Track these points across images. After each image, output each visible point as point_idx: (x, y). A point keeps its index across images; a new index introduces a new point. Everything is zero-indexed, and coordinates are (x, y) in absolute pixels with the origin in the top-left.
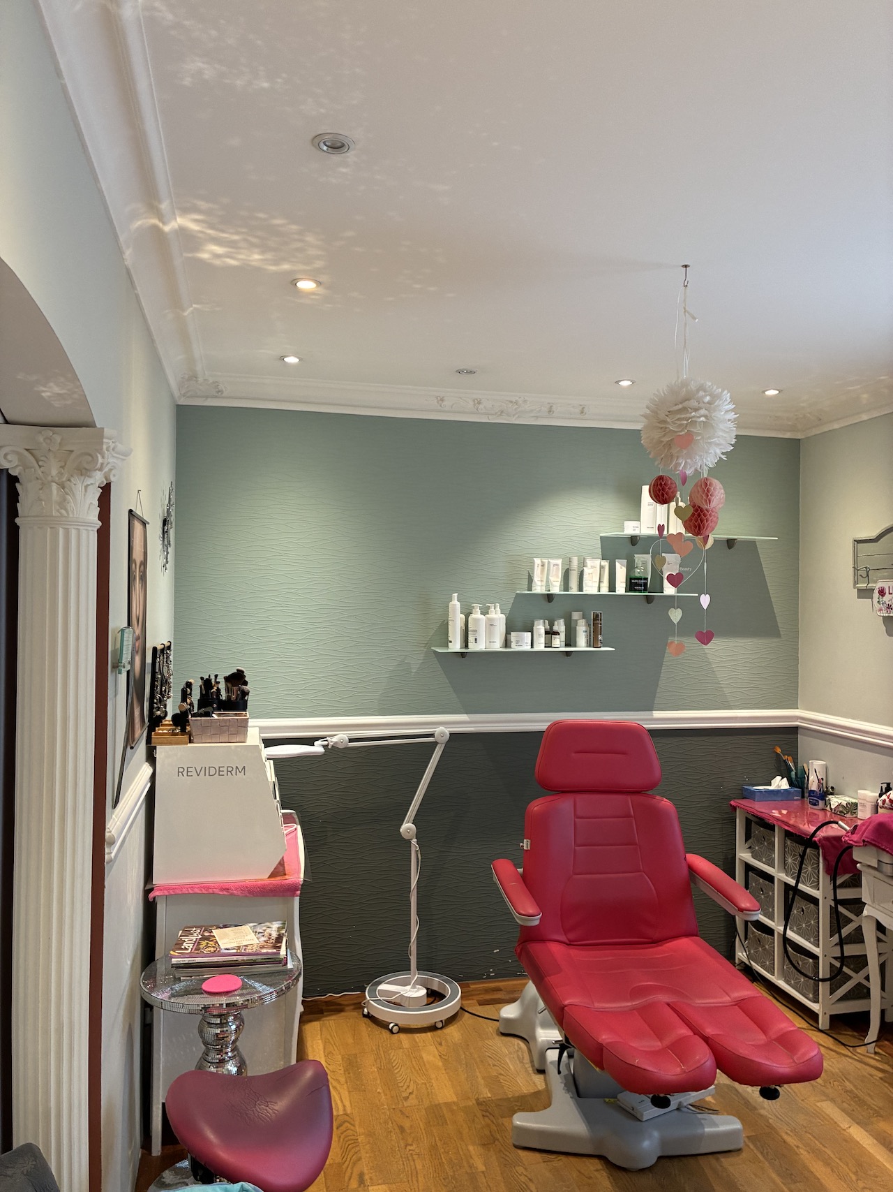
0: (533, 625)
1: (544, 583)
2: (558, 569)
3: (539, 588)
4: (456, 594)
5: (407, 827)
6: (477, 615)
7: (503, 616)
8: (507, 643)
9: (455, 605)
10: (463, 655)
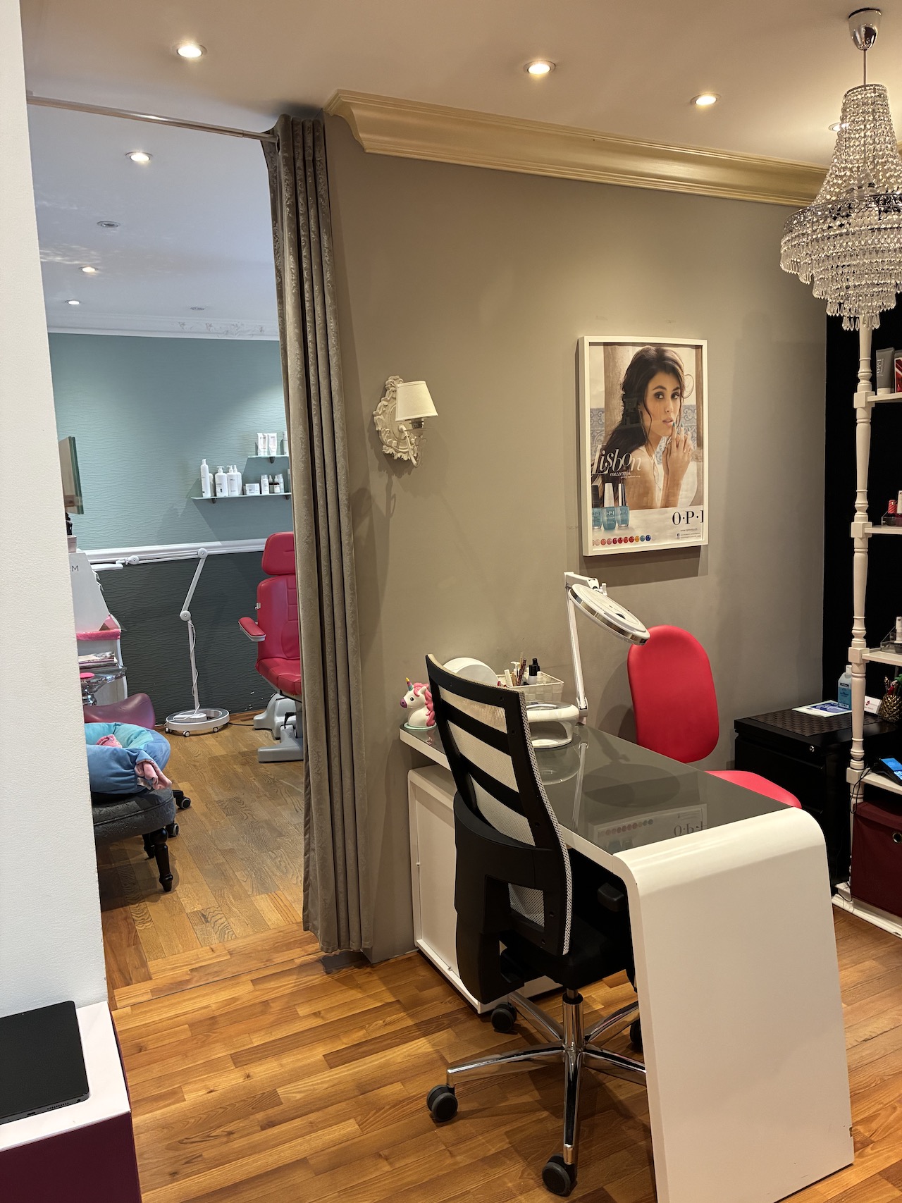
0: (260, 479)
1: (266, 450)
2: (274, 441)
3: (263, 453)
4: (205, 460)
5: (185, 613)
6: (221, 473)
7: (240, 474)
8: (243, 491)
9: (204, 467)
10: (213, 501)
